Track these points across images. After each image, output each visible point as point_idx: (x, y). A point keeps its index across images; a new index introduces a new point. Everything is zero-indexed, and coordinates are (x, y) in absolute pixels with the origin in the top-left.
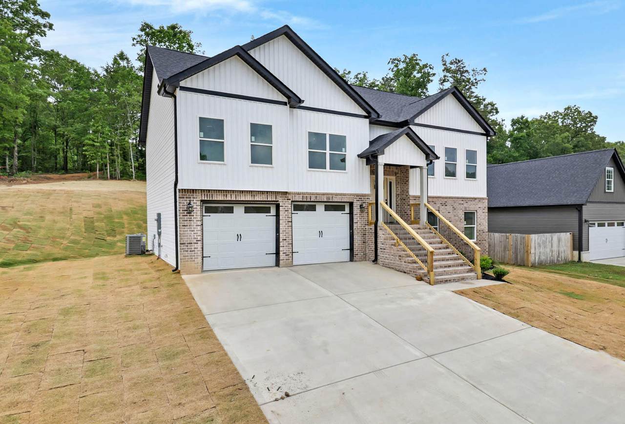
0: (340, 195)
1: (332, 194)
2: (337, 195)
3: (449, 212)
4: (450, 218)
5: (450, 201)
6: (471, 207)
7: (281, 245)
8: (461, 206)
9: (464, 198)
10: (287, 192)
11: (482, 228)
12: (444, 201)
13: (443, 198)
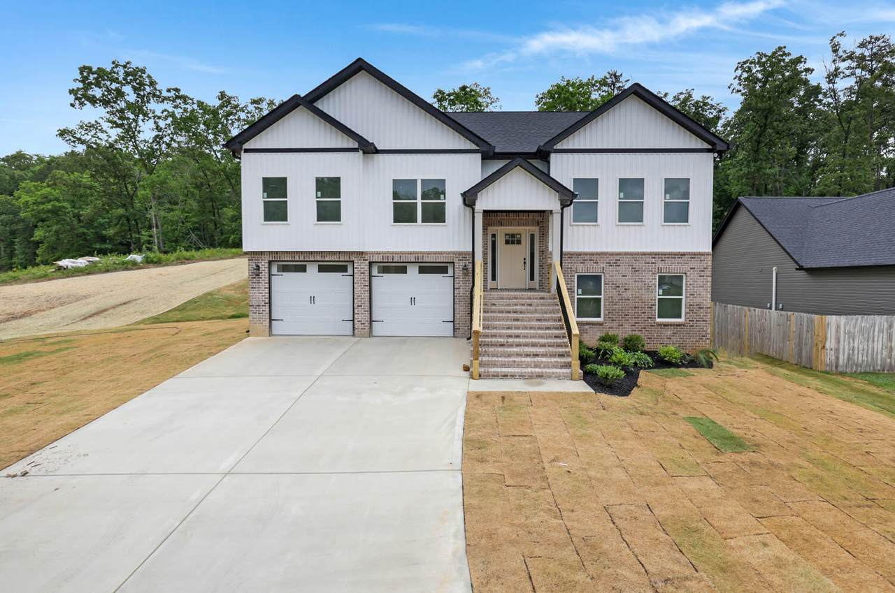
3: (623, 276)
4: (626, 284)
5: (626, 259)
6: (673, 268)
7: (356, 312)
8: (651, 267)
9: (656, 254)
10: (362, 252)
11: (697, 300)
12: (613, 259)
13: (612, 254)
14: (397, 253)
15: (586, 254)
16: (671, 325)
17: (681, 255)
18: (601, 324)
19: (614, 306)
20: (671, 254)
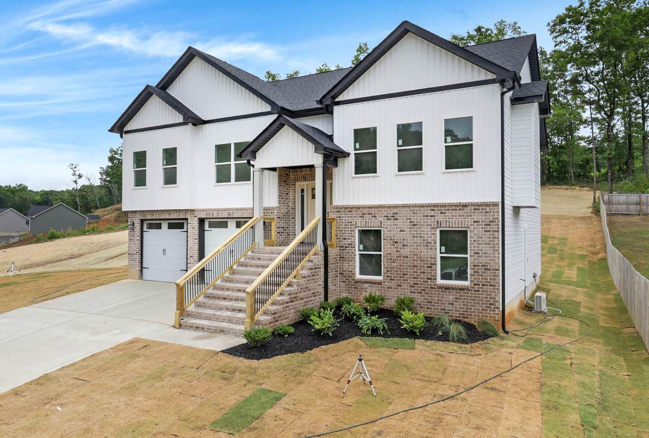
0: (241, 210)
1: (232, 209)
2: (238, 210)
3: (401, 231)
4: (404, 239)
5: (404, 212)
6: (454, 222)
7: (189, 262)
8: (430, 221)
9: (434, 206)
10: (193, 210)
11: (483, 260)
12: (391, 212)
13: (389, 207)
14: (215, 210)
15: (365, 207)
16: (453, 289)
17: (463, 206)
18: (380, 283)
19: (393, 264)
20: (451, 205)
